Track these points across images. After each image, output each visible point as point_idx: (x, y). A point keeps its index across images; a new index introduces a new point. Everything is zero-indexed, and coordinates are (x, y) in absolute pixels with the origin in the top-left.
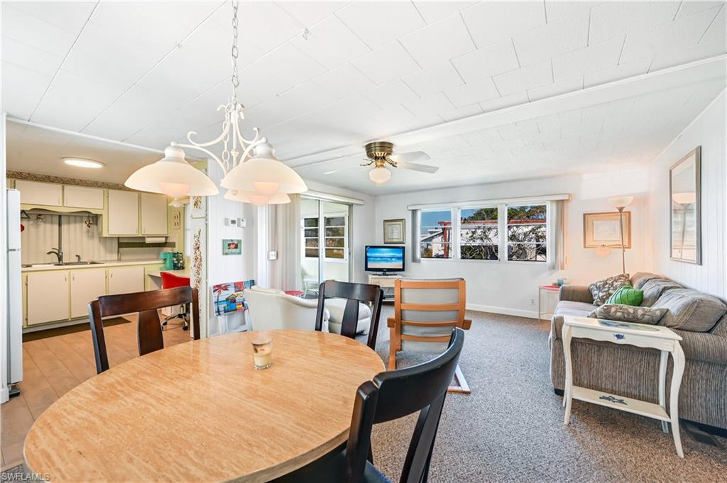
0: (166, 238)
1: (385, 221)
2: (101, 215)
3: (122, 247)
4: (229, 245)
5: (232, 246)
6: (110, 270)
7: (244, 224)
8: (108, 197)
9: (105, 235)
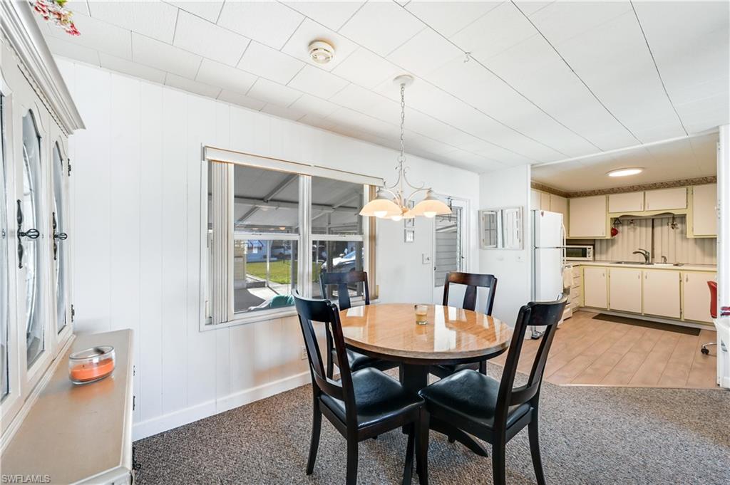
2: (686, 215)
6: (686, 274)
8: (692, 194)
9: (689, 235)
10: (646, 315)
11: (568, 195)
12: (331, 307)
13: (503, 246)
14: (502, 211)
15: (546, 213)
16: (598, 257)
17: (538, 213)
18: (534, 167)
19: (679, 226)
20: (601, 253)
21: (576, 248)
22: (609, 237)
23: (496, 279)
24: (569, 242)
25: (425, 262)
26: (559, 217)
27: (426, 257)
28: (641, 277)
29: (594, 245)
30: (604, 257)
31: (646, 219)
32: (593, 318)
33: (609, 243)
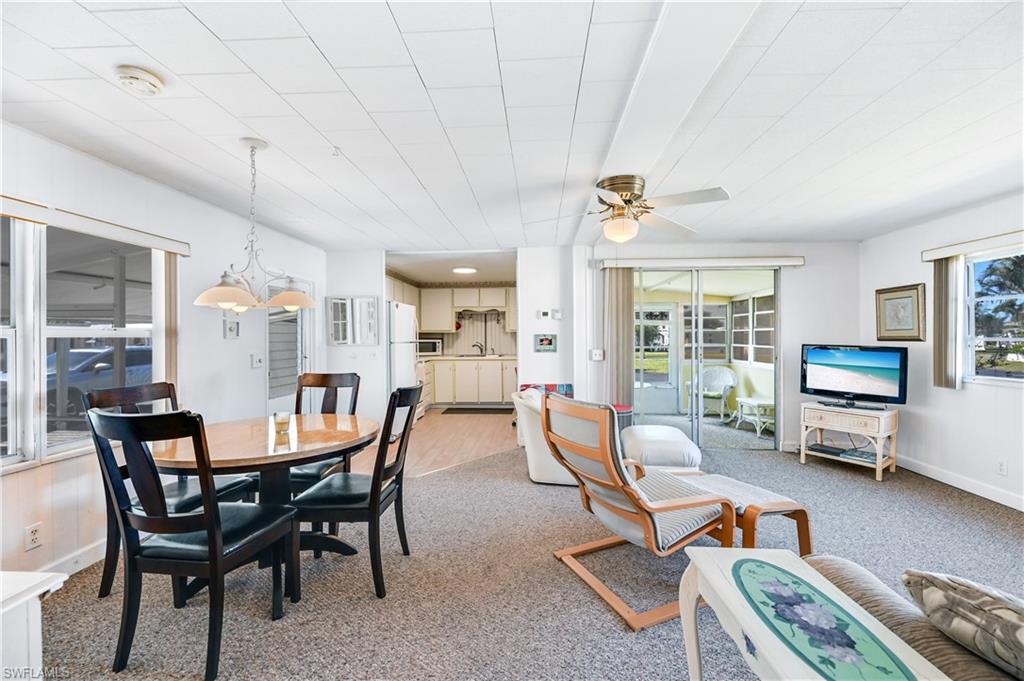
1: (879, 292)
2: (505, 312)
4: (542, 341)
5: (546, 342)
7: (559, 315)
9: (507, 330)
10: (482, 403)
11: (420, 285)
12: (195, 418)
13: (354, 341)
14: (352, 300)
15: (400, 304)
16: (446, 352)
17: (393, 304)
18: (388, 253)
19: (502, 321)
20: (448, 347)
21: (428, 342)
22: (454, 331)
23: (359, 377)
24: (422, 335)
25: (255, 366)
26: (412, 309)
27: (256, 359)
28: (478, 368)
29: (442, 339)
30: (450, 351)
31: (480, 314)
32: (443, 413)
33: (455, 336)
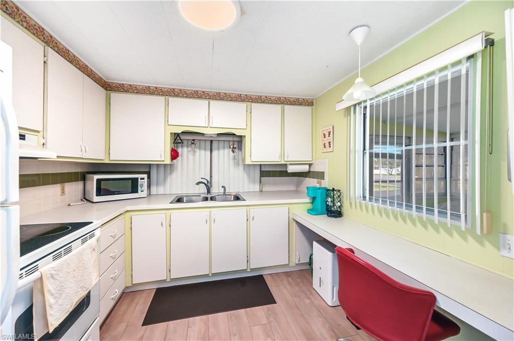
0: (310, 165)
2: (245, 136)
3: (263, 177)
6: (252, 210)
8: (251, 112)
9: (248, 161)
10: (214, 275)
11: (109, 87)
21: (123, 180)
22: (168, 161)
29: (148, 173)
30: (161, 190)
31: (206, 138)
33: (168, 169)
